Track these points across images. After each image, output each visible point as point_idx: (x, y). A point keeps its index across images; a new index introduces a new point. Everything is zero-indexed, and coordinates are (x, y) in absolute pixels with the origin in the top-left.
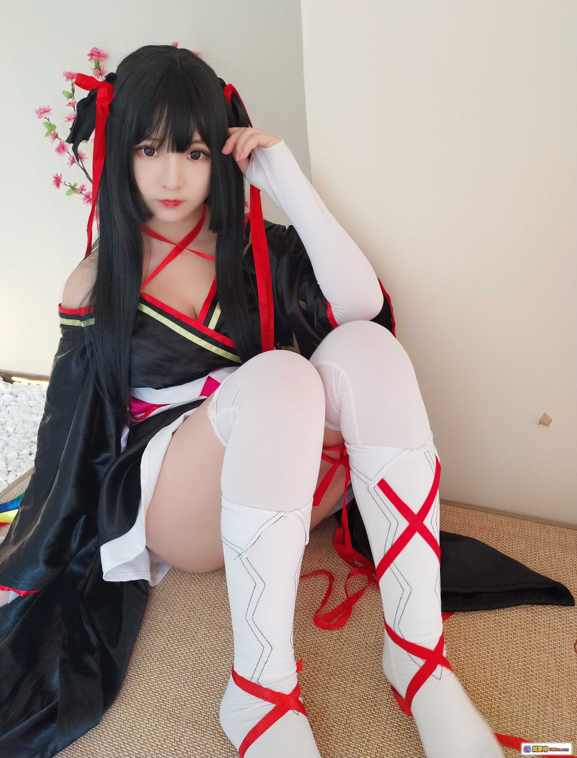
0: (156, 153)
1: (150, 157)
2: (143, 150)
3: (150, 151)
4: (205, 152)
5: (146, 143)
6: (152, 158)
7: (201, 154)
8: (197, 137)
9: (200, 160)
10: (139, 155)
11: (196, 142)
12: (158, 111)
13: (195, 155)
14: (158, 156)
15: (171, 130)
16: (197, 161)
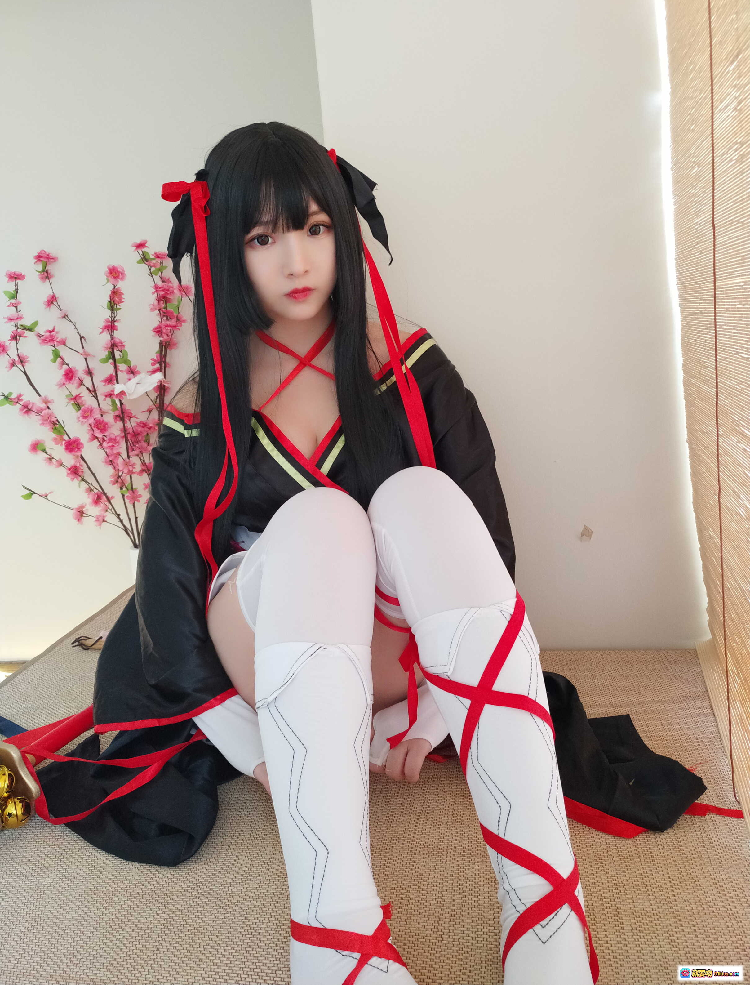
0: (270, 240)
1: (266, 246)
2: (256, 241)
3: (263, 240)
4: (326, 224)
5: (257, 231)
6: (268, 245)
7: (321, 227)
8: (314, 207)
9: (322, 234)
10: (252, 247)
11: (315, 213)
12: (263, 188)
13: (314, 231)
14: (275, 242)
15: (282, 206)
16: (319, 236)
